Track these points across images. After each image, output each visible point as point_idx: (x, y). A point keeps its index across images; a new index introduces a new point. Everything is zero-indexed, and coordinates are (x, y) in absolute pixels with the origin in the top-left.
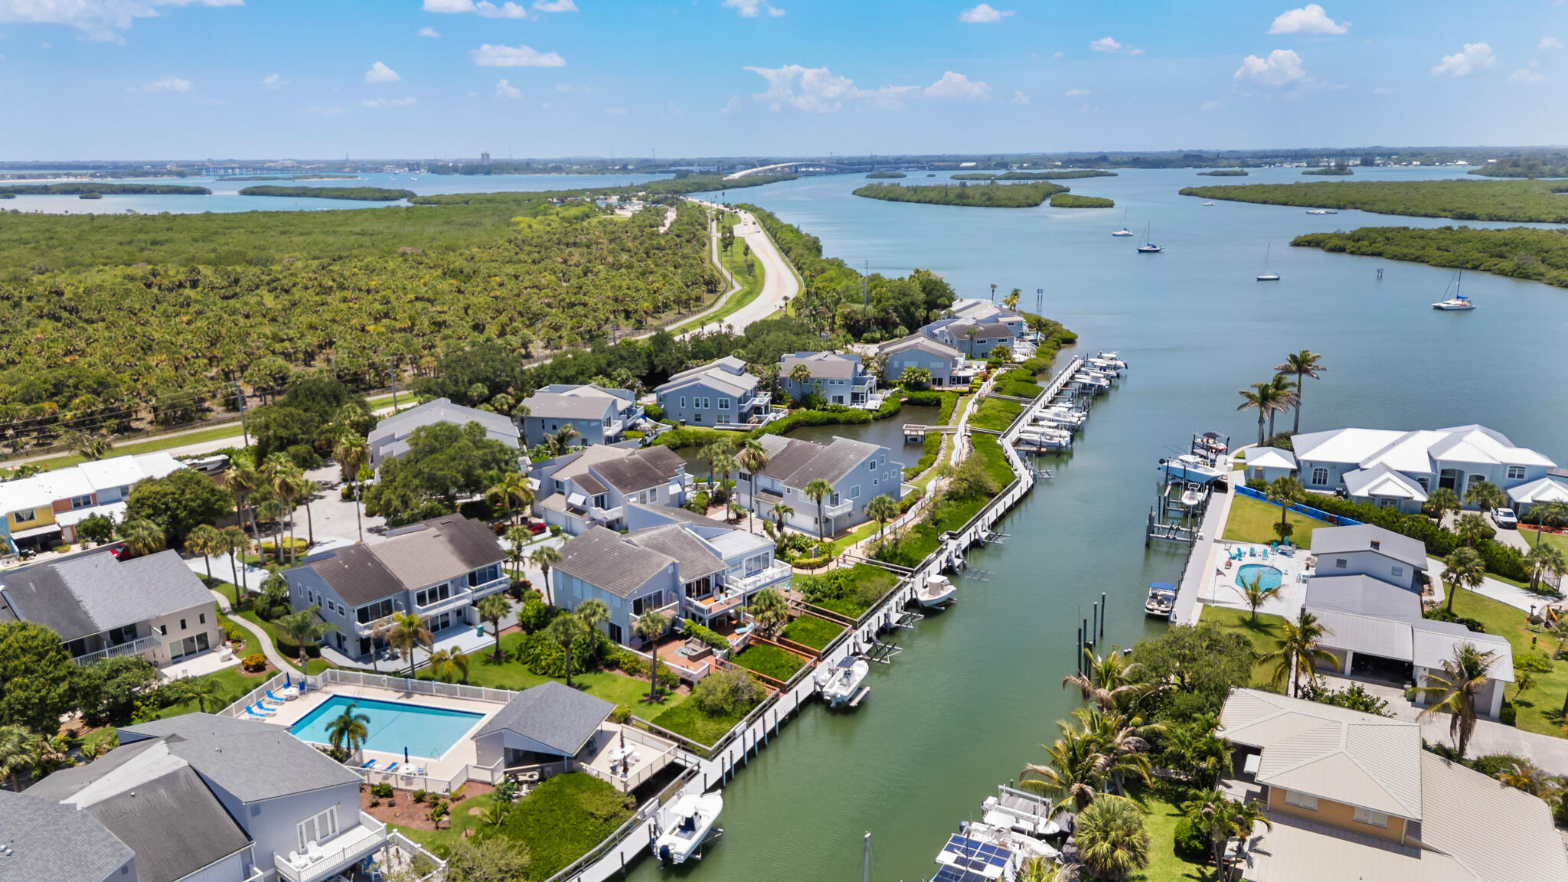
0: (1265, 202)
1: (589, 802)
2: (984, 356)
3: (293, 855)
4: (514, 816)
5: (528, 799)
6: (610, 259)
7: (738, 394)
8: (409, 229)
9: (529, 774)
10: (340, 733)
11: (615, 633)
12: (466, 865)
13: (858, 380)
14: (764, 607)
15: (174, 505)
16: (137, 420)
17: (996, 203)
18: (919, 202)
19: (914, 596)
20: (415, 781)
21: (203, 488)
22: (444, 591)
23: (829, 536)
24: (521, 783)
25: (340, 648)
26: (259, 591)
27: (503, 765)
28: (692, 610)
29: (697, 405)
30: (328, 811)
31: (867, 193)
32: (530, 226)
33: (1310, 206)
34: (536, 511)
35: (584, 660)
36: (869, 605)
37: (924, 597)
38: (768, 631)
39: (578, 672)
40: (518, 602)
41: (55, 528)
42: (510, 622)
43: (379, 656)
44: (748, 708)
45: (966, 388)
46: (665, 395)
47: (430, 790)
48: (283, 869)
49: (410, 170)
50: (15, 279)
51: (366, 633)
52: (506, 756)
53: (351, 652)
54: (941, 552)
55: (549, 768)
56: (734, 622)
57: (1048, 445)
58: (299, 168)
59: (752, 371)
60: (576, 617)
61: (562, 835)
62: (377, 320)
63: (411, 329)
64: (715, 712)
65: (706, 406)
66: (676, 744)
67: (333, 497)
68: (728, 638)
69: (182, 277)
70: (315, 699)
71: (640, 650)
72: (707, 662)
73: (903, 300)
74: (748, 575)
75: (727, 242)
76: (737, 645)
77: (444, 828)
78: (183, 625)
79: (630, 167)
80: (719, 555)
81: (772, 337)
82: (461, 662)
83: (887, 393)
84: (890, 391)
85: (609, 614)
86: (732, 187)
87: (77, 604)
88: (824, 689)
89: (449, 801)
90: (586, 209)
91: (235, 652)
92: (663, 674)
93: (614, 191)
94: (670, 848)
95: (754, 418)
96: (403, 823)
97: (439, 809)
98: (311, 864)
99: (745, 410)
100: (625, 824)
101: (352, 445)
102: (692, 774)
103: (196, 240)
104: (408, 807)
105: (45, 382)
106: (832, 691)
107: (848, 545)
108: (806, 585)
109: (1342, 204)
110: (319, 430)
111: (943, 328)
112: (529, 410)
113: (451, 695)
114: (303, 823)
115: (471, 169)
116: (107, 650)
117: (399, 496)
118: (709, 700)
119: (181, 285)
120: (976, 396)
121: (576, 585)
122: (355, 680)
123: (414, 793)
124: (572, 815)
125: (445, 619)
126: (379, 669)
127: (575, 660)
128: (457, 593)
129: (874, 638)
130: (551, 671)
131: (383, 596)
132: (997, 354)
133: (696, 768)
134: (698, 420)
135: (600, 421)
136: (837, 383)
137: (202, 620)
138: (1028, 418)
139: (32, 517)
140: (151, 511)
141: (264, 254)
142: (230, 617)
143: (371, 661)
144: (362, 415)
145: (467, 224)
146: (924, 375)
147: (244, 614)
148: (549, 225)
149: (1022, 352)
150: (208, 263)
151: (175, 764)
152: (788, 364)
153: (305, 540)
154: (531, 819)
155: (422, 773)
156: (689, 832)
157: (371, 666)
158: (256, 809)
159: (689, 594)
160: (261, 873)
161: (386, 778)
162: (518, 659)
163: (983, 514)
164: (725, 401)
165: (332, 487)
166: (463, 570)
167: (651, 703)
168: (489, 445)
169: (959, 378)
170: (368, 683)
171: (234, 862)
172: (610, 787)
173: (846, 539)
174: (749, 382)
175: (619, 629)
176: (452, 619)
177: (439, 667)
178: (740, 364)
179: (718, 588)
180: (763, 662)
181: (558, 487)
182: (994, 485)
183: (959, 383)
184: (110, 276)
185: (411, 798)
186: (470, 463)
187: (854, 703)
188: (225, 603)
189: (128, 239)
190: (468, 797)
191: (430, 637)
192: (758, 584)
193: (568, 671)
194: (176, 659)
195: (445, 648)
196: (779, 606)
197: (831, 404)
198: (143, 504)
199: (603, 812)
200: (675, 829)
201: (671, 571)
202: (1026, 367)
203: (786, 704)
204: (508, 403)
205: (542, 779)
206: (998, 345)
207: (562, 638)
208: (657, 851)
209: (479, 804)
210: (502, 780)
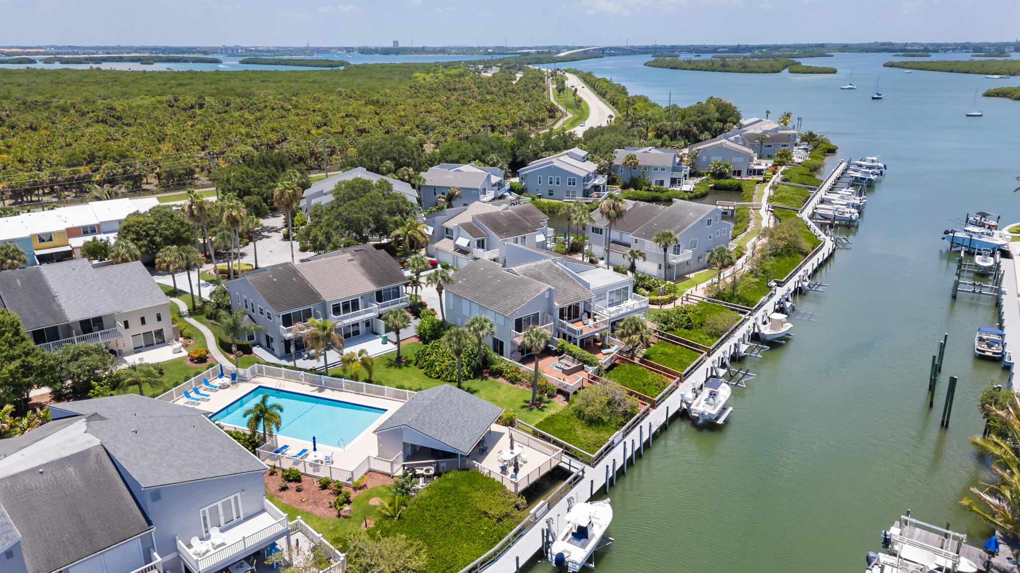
0: (951, 71)
1: (480, 500)
2: (769, 157)
3: (195, 541)
4: (411, 510)
5: (424, 494)
6: (479, 98)
7: (583, 174)
8: (344, 80)
9: (425, 468)
10: (257, 419)
11: (499, 347)
12: (364, 561)
13: (676, 168)
14: (630, 331)
15: (152, 232)
16: (147, 183)
17: (750, 70)
18: (692, 69)
19: (756, 331)
20: (322, 468)
21: (175, 221)
22: (355, 305)
23: (671, 279)
24: (418, 476)
25: (269, 348)
26: (209, 299)
27: (401, 459)
28: (566, 331)
29: (551, 183)
30: (232, 498)
31: (655, 64)
32: (424, 79)
33: (987, 74)
34: (430, 252)
35: (472, 368)
36: (719, 336)
37: (766, 331)
38: (632, 352)
39: (467, 378)
40: (415, 319)
41: (68, 248)
42: (410, 332)
43: (299, 356)
44: (622, 419)
45: (761, 178)
46: (526, 175)
47: (334, 478)
48: (184, 554)
49: (347, 52)
50: (87, 101)
51: (289, 335)
52: (404, 450)
53: (277, 351)
54: (771, 296)
55: (443, 463)
56: (599, 344)
57: (840, 220)
58: (278, 51)
59: (592, 160)
60: (466, 330)
61: (458, 533)
62: (318, 127)
63: (343, 132)
64: (594, 422)
65: (558, 183)
66: (561, 450)
67: (277, 237)
68: (599, 356)
69: (193, 102)
70: (244, 388)
71: (520, 362)
72: (581, 376)
73: (702, 118)
74: (610, 305)
75: (561, 89)
76: (605, 363)
77: (345, 517)
78: (143, 321)
79: (490, 51)
80: (587, 285)
81: (606, 136)
82: (367, 364)
83: (697, 180)
84: (699, 179)
85: (494, 329)
86: (559, 61)
87: (53, 298)
88: (692, 407)
89: (350, 490)
90: (462, 70)
91: (185, 346)
92: (542, 384)
93: (480, 62)
94: (566, 555)
95: (594, 194)
96: (308, 508)
97: (341, 497)
98: (213, 551)
99: (589, 187)
100: (518, 527)
101: (286, 188)
102: (578, 479)
103: (206, 84)
104: (313, 493)
105: (83, 153)
106: (700, 409)
107: (688, 287)
108: (659, 316)
109: (1013, 72)
110: (267, 186)
111: (738, 135)
112: (425, 180)
113: (358, 391)
114: (206, 509)
115: (386, 51)
116: (75, 338)
117: (323, 234)
118: (588, 411)
119: (192, 107)
120: (771, 183)
121: (465, 305)
122: (279, 375)
123: (320, 480)
124: (466, 513)
125: (356, 328)
126: (298, 366)
127: (464, 367)
128: (366, 306)
129: (728, 363)
130: (444, 376)
131: (303, 305)
132: (781, 156)
133: (581, 474)
134: (551, 194)
135: (477, 189)
136: (659, 170)
137: (159, 319)
138: (817, 199)
139: (51, 240)
140: (134, 236)
141: (248, 91)
142: (186, 319)
143: (292, 360)
144: (301, 178)
145: (382, 78)
146: (727, 168)
147: (196, 317)
148: (437, 78)
149: (799, 155)
150: (212, 95)
151: (89, 442)
152: (620, 156)
153: (252, 265)
154: (427, 514)
155: (329, 460)
156: (583, 540)
157: (291, 364)
158: (157, 494)
159: (562, 316)
160: (159, 559)
161: (296, 463)
162: (415, 365)
163: (800, 267)
164: (572, 180)
165: (277, 231)
166: (372, 288)
167: (531, 409)
168: (395, 197)
169: (755, 170)
170: (289, 377)
171: (134, 546)
172: (503, 487)
173: (685, 283)
174: (591, 167)
175: (502, 343)
176: (362, 328)
177: (348, 367)
178: (583, 153)
179: (586, 314)
180: (631, 379)
181: (448, 233)
182: (806, 245)
183: (754, 174)
184: (148, 101)
185: (317, 485)
186: (379, 209)
187: (720, 421)
188: (184, 307)
189: (164, 82)
190: (369, 486)
191: (341, 340)
192: (621, 313)
193: (460, 377)
194: (137, 350)
195: (354, 351)
196: (644, 331)
197: (654, 186)
198: (129, 231)
199: (495, 512)
200: (567, 535)
201: (547, 296)
202: (804, 166)
203: (657, 417)
204: (409, 174)
205: (438, 474)
206: (783, 148)
207: (455, 347)
208: (552, 558)
209: (379, 495)
210: (400, 472)
